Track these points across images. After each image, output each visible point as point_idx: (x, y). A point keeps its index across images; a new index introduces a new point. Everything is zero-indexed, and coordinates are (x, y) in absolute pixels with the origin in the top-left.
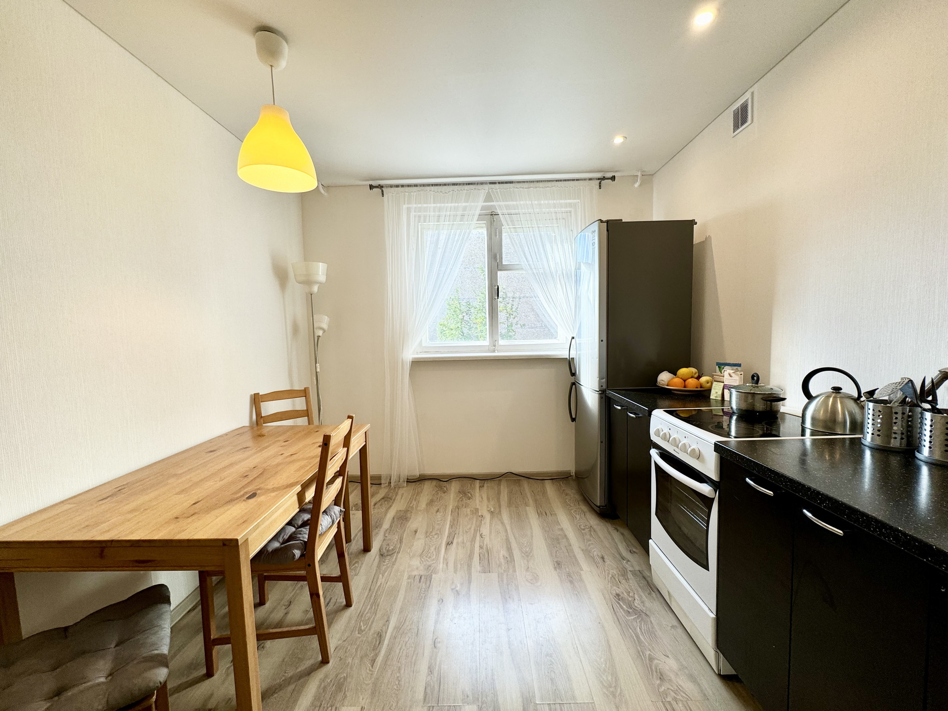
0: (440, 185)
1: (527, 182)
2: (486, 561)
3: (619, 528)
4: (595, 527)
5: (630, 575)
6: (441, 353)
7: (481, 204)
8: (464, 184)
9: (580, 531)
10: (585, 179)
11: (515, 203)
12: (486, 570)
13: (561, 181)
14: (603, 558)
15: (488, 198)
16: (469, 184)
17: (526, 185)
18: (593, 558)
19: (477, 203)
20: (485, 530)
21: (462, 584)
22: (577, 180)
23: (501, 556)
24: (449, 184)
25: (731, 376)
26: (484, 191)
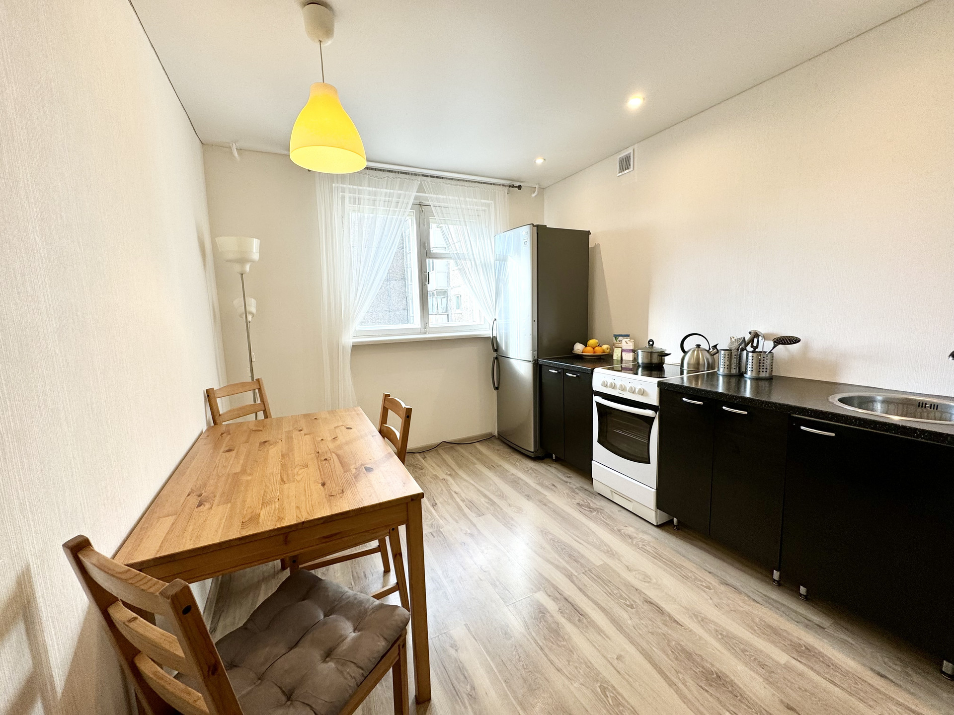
0: (376, 169)
1: (455, 179)
2: (475, 508)
3: (551, 465)
4: (534, 467)
5: (577, 491)
6: (375, 336)
7: (414, 194)
8: (398, 172)
9: (526, 472)
10: (500, 185)
11: (444, 197)
12: (480, 514)
13: (481, 183)
14: (553, 485)
15: (421, 189)
16: (404, 173)
17: (453, 182)
18: (547, 487)
19: (411, 193)
20: (455, 487)
21: (469, 529)
22: (494, 184)
23: (484, 502)
24: (384, 171)
25: (627, 343)
26: (416, 182)
